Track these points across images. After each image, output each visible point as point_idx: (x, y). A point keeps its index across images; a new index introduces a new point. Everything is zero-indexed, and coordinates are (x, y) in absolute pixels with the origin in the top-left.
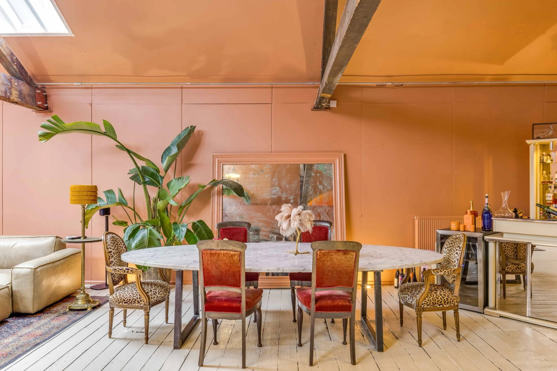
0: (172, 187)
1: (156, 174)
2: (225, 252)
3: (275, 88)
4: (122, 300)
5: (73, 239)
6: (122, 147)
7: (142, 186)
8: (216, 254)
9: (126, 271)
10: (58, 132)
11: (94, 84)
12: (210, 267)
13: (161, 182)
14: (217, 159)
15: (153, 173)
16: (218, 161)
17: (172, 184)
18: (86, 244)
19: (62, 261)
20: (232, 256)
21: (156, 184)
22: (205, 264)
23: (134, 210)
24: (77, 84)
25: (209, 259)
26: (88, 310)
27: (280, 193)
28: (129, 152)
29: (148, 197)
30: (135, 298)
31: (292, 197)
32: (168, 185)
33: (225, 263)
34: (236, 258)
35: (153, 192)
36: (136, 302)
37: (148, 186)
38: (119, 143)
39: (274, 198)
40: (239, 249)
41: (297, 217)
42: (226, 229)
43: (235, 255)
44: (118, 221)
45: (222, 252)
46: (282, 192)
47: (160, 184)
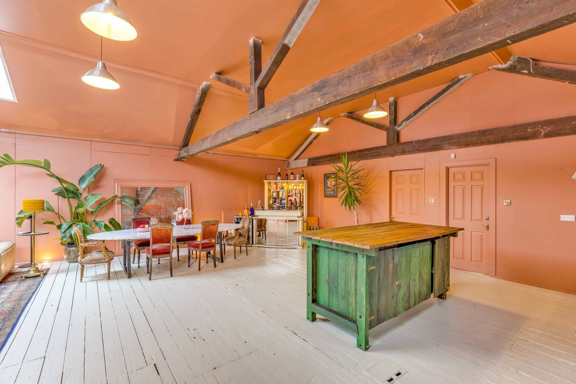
0: (89, 199)
1: (76, 192)
2: (164, 228)
3: (153, 147)
4: (93, 260)
5: (26, 233)
6: (53, 176)
7: (67, 199)
8: (159, 229)
9: (97, 244)
10: (6, 164)
11: (17, 132)
12: (156, 236)
13: (80, 197)
14: (116, 184)
15: (73, 191)
16: (117, 185)
17: (88, 198)
18: (35, 236)
19: (9, 249)
20: (167, 230)
21: (77, 198)
22: (154, 235)
23: (59, 214)
24: (4, 130)
25: (156, 232)
26: (41, 275)
27: (156, 202)
28: (58, 178)
29: (71, 206)
30: (102, 257)
31: (163, 204)
32: (85, 199)
33: (164, 233)
34: (169, 231)
35: (74, 203)
36: (103, 259)
37: (70, 199)
38: (51, 173)
39: (153, 205)
40: (171, 227)
41: (186, 213)
42: (137, 221)
43: (169, 229)
44: (47, 222)
45: (163, 228)
46: (158, 202)
47: (79, 198)
